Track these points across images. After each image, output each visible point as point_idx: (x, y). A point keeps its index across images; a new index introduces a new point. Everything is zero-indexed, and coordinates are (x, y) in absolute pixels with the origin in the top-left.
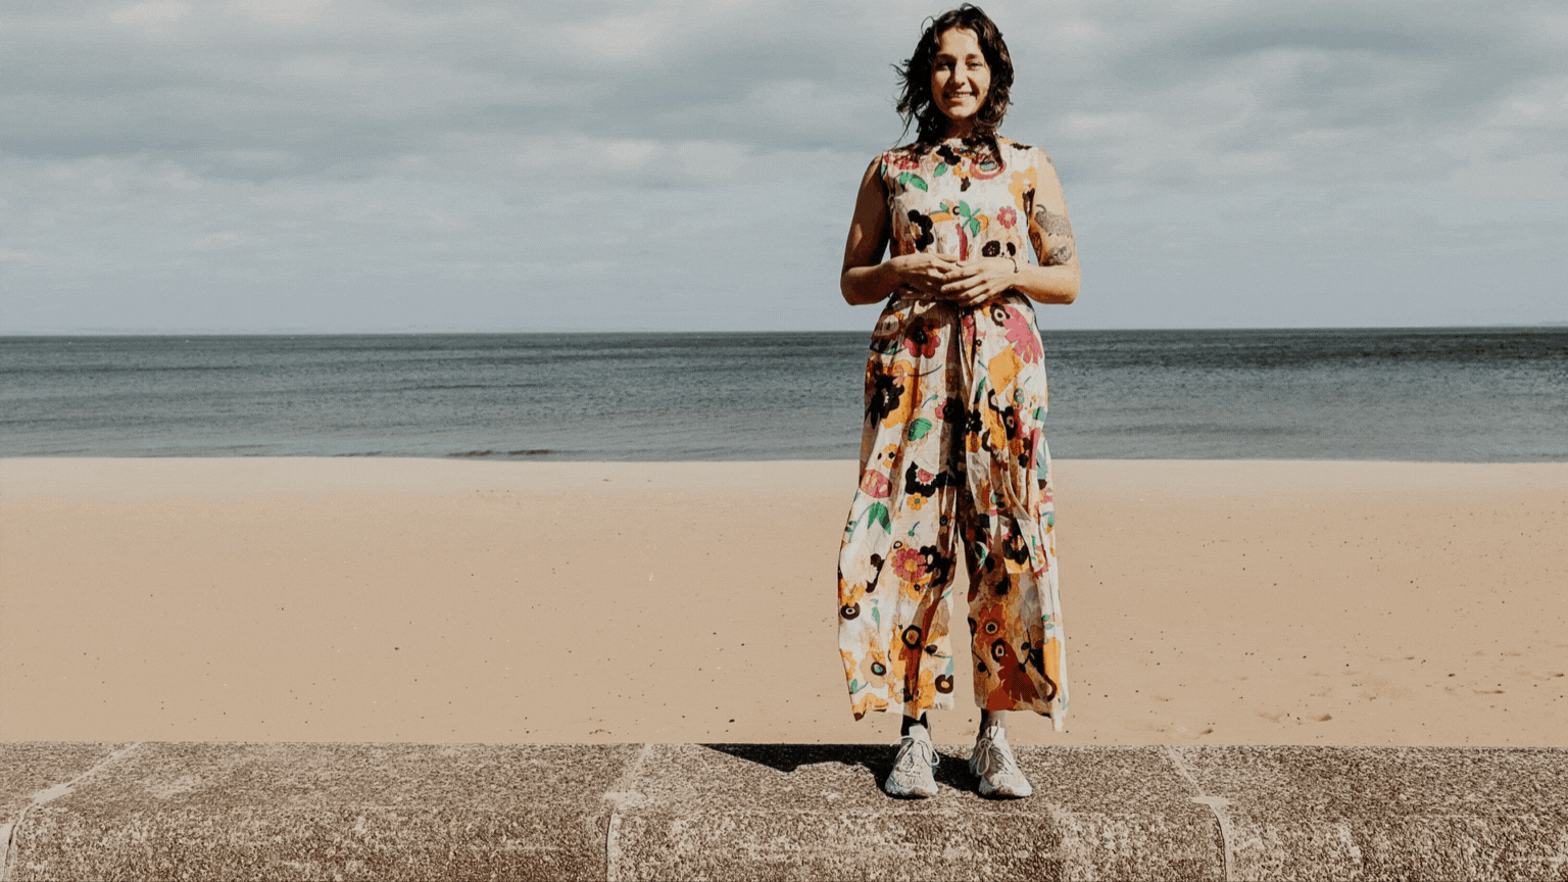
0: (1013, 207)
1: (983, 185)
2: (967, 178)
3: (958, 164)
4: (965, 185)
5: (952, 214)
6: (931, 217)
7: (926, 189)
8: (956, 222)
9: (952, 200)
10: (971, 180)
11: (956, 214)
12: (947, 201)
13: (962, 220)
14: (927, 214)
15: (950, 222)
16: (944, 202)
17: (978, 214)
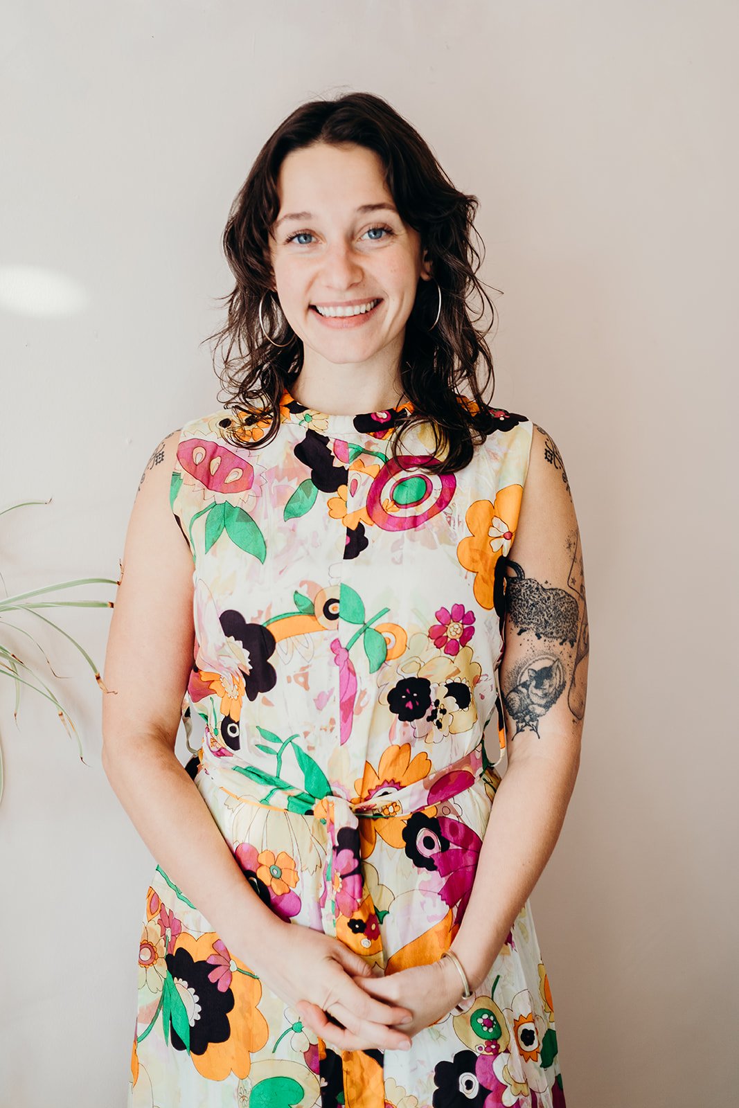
0: (471, 605)
1: (397, 545)
2: (361, 528)
3: (342, 488)
4: (356, 543)
5: (322, 619)
6: (272, 629)
7: (261, 557)
8: (330, 636)
9: (323, 582)
10: (371, 532)
11: (332, 617)
12: (312, 585)
13: (345, 630)
14: (261, 622)
15: (316, 636)
16: (303, 591)
17: (385, 619)
